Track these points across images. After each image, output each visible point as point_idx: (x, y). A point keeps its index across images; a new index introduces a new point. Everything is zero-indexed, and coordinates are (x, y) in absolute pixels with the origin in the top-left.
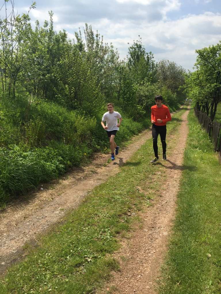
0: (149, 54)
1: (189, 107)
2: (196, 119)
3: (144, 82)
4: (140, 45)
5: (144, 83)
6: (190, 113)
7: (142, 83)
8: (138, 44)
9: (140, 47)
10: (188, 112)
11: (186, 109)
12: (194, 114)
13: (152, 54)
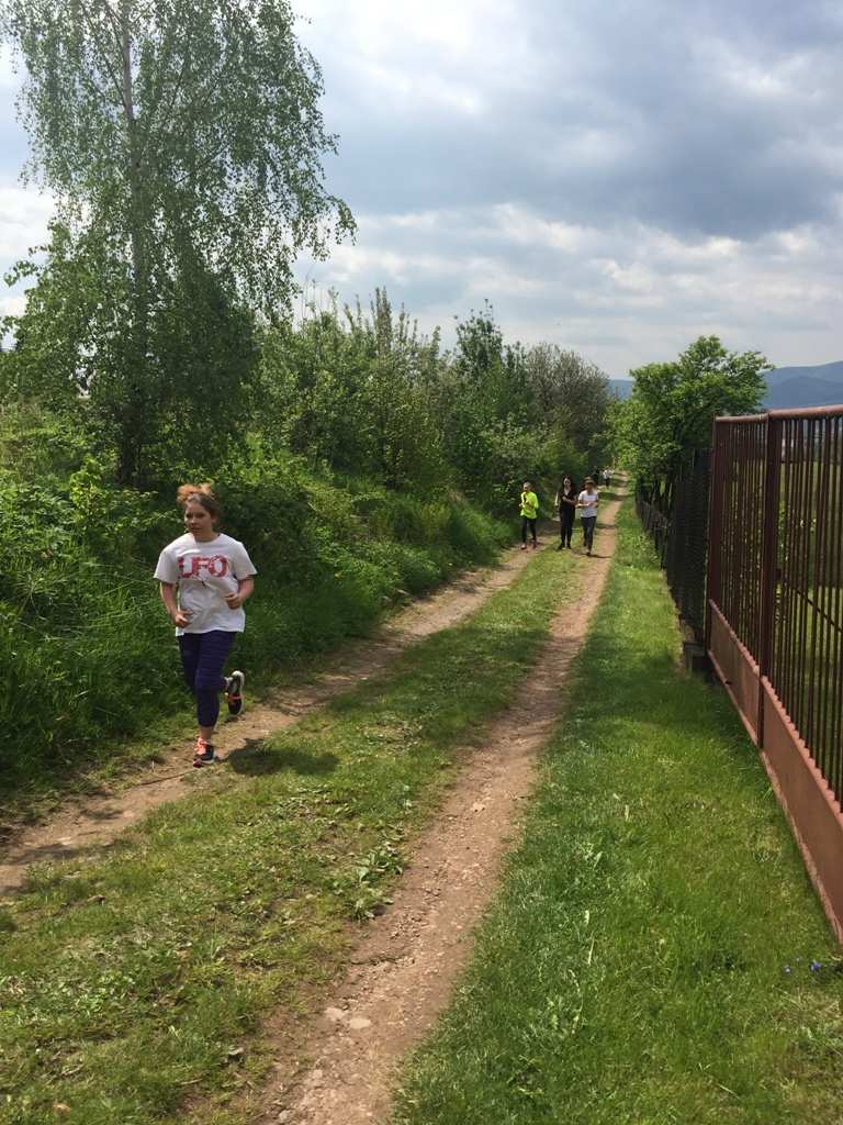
0: (513, 350)
1: (620, 491)
2: (637, 521)
3: (505, 426)
4: (488, 323)
5: (505, 429)
6: (623, 507)
7: (501, 426)
8: (485, 321)
9: (490, 329)
10: (616, 505)
11: (613, 497)
12: (633, 510)
13: (521, 347)
